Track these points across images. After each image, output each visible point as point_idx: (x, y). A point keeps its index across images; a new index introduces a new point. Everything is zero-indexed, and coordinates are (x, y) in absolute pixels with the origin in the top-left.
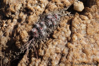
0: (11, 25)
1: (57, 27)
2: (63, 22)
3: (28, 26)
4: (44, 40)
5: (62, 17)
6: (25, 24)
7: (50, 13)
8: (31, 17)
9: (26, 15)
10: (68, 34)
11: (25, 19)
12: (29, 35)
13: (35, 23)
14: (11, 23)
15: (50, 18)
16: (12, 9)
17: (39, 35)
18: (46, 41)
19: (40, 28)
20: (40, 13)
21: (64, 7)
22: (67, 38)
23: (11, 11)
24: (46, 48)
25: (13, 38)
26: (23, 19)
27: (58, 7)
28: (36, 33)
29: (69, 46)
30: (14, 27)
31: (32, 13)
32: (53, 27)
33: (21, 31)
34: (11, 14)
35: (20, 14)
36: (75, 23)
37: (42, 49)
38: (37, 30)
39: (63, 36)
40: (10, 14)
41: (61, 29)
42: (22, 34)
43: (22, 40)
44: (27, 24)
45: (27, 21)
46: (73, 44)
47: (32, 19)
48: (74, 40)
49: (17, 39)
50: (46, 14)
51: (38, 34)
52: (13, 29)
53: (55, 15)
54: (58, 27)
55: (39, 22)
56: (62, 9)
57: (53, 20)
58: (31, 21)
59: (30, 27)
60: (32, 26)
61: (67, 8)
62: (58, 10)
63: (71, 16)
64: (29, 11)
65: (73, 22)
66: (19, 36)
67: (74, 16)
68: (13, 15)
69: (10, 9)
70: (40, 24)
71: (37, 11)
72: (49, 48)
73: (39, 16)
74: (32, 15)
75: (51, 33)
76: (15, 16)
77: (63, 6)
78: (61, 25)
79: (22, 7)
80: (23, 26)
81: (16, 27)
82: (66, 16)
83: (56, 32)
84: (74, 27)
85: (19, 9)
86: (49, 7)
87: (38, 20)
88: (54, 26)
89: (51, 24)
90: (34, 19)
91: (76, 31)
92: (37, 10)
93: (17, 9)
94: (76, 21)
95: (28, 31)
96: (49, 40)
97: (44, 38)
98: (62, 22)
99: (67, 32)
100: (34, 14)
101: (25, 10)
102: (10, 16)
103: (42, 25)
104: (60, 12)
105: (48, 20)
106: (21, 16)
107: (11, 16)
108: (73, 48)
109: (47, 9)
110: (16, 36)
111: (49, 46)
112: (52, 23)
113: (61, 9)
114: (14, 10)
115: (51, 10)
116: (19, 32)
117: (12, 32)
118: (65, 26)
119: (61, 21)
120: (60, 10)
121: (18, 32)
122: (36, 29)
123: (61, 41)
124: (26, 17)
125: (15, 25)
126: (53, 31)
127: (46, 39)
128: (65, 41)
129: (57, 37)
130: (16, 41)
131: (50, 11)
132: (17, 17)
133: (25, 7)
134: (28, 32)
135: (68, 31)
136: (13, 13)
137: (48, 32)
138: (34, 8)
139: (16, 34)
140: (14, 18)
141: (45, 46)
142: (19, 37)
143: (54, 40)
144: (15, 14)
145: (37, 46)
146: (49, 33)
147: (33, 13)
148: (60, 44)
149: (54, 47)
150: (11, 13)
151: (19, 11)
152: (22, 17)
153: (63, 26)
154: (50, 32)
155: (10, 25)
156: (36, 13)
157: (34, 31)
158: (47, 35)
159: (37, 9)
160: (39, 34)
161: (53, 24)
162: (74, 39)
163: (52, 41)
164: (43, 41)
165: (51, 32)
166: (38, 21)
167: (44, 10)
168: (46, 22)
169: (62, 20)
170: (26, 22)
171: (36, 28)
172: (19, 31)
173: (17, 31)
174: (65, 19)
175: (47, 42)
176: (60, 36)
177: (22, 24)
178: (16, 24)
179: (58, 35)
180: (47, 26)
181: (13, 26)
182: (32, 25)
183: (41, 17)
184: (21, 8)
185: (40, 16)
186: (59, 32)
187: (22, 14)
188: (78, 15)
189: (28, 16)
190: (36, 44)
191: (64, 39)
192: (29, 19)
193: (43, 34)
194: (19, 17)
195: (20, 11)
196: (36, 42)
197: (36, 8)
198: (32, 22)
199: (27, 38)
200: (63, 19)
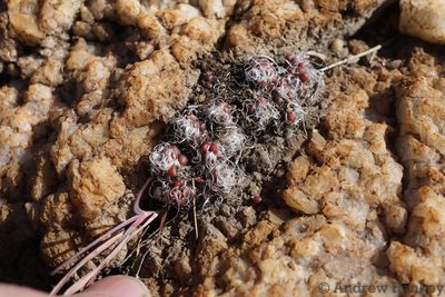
0: (14, 123)
1: (310, 136)
2: (340, 106)
3: (122, 129)
4: (227, 224)
5: (335, 76)
6: (106, 115)
7: (264, 52)
8: (146, 70)
9: (111, 61)
10: (383, 183)
11: (104, 84)
12: (128, 187)
13: (167, 112)
14: (15, 106)
15: (265, 79)
16: (25, 20)
17: (194, 191)
18: (239, 225)
19: (201, 147)
20: (196, 45)
21: (342, 12)
22: (382, 213)
23: (13, 33)
24: (246, 280)
25: (28, 205)
26: (89, 85)
27: (304, 11)
28: (174, 178)
29: (400, 269)
30: (33, 137)
31: (150, 47)
32: (284, 136)
33: (76, 164)
34: (19, 56)
35: (74, 54)
36: (424, 112)
37: (217, 286)
38: (184, 159)
39: (350, 195)
40: (11, 54)
41: (333, 150)
42: (88, 182)
43: (87, 220)
44: (121, 116)
45: (115, 99)
46: (425, 252)
47: (152, 88)
48: (431, 229)
49: (54, 218)
50: (235, 56)
51: (189, 184)
52: (25, 144)
53: (292, 61)
54: (318, 141)
55: (192, 107)
56: (331, 27)
57: (283, 91)
58: (143, 96)
59: (138, 139)
60: (152, 132)
61: (362, 22)
62: (310, 29)
63: (385, 71)
64: (128, 35)
65: (410, 103)
66: (63, 197)
67: (405, 69)
68: (31, 59)
69: (12, 21)
70: (202, 117)
71: (180, 34)
72: (266, 279)
73: (196, 66)
74: (150, 62)
75: (268, 178)
76: (43, 65)
77: (335, 8)
78: (333, 126)
79: (85, 9)
80: (94, 133)
81: (46, 134)
82: (357, 71)
83: (306, 170)
84: (417, 136)
85: (69, 22)
86: (256, 10)
87: (186, 94)
88: (291, 134)
89: (272, 121)
90: (161, 88)
91: (435, 167)
92: (178, 30)
93: (53, 24)
94: (430, 102)
95: (126, 162)
96: (259, 220)
97: (227, 209)
98: (334, 106)
99: (376, 170)
100: (159, 55)
101: (100, 28)
102: (12, 66)
103: (216, 125)
104: (318, 42)
105: (256, 94)
106: (81, 66)
107: (18, 68)
108: (429, 281)
109: (238, 21)
110: (44, 197)
111: (266, 266)
112: (276, 115)
113: (326, 28)
114: (32, 30)
115: (264, 28)
116: (68, 166)
117: (20, 170)
118: (359, 134)
119: (329, 101)
120: (317, 29)
121: (59, 168)
122: (176, 151)
123: (343, 231)
124: (113, 74)
125: (39, 124)
126: (284, 163)
127: (240, 217)
128: (369, 230)
129: (314, 204)
130: (43, 229)
131: (259, 35)
132: (54, 74)
133: (104, 11)
134: (123, 172)
135: (379, 163)
136: (29, 47)
137: (249, 170)
138: (160, 20)
139: (45, 179)
140: (37, 78)
141: (241, 264)
142: (68, 201)
143: (294, 226)
144: (38, 56)
145: (185, 262)
146: (259, 176)
147: (157, 47)
148: (340, 251)
149: (301, 272)
150: (17, 49)
151: (65, 36)
152: (86, 69)
153: (348, 135)
154: (262, 172)
155: (9, 124)
156: (177, 50)
157: (167, 167)
158: (247, 190)
159: (179, 21)
160: (197, 184)
161: (282, 119)
162: (434, 220)
163: (283, 229)
164: (219, 225)
165: (271, 169)
166: (191, 101)
167: (223, 31)
168: (239, 106)
169: (338, 93)
170: (109, 105)
171: (180, 146)
172: (63, 162)
173: (52, 165)
174: (351, 87)
175: (247, 237)
176: (335, 194)
177: (83, 120)
178: (46, 118)
179: (319, 188)
180: (247, 132)
181: (28, 128)
182: (150, 125)
183: (203, 71)
184: (79, 17)
185: (200, 67)
186: (327, 172)
187: (83, 55)
188: (432, 60)
189: (121, 65)
190: (179, 244)
191: (360, 214)
192: (129, 85)
193: (225, 185)
194: (66, 70)
195: (72, 36)
196: (175, 234)
197: (174, 17)
198: (150, 105)
199: (116, 209)
200: (342, 89)
